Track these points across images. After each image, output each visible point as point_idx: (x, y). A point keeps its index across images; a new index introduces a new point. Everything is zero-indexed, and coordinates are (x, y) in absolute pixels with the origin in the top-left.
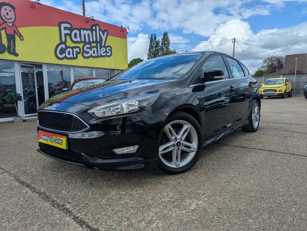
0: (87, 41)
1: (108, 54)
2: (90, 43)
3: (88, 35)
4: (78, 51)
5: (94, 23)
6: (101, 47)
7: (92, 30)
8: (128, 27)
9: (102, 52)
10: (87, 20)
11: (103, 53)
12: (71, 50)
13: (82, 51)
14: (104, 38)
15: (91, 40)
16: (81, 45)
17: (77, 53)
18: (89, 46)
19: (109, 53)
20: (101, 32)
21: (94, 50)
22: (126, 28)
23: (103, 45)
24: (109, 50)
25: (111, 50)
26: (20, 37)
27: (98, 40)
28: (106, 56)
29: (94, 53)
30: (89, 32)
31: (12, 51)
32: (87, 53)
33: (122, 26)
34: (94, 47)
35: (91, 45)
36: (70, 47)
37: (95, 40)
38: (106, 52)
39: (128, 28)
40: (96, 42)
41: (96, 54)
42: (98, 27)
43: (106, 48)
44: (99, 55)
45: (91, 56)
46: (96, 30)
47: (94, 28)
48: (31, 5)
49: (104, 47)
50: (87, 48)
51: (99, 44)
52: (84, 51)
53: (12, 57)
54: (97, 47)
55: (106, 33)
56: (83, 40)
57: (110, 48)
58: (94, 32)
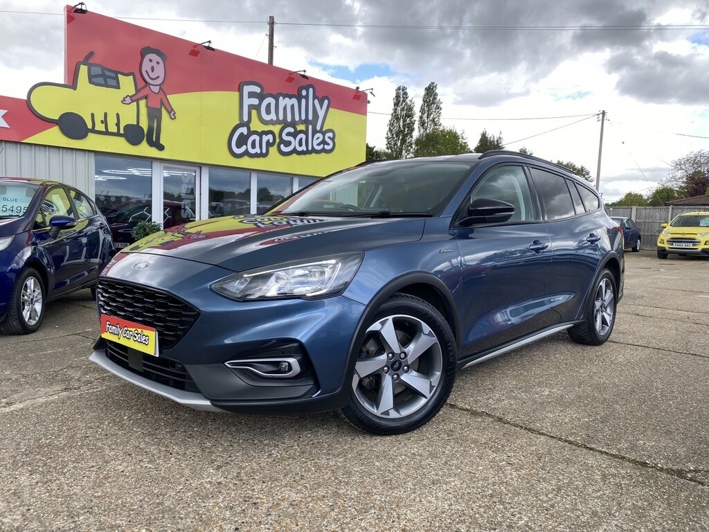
0: (289, 119)
1: (327, 147)
2: (293, 124)
3: (292, 106)
4: (271, 141)
5: (305, 82)
6: (315, 132)
7: (299, 98)
8: (371, 91)
9: (316, 142)
10: (292, 76)
11: (318, 145)
12: (256, 138)
13: (278, 140)
14: (321, 113)
15: (297, 119)
16: (276, 129)
17: (269, 144)
18: (291, 130)
19: (328, 144)
20: (316, 101)
21: (301, 139)
22: (368, 92)
23: (318, 128)
24: (329, 138)
25: (333, 139)
26: (169, 113)
27: (310, 117)
28: (323, 150)
29: (300, 144)
30: (294, 101)
31: (154, 140)
32: (288, 144)
33: (358, 88)
34: (301, 132)
35: (295, 129)
36: (255, 133)
37: (303, 117)
38: (324, 142)
39: (371, 93)
40: (306, 122)
41: (304, 148)
42: (311, 90)
43: (324, 134)
44: (310, 148)
45: (294, 151)
46: (307, 97)
47: (304, 93)
48: (192, 50)
49: (321, 131)
50: (288, 134)
51: (310, 127)
52: (282, 141)
53: (153, 152)
54: (306, 133)
55: (326, 102)
56: (281, 117)
57: (331, 135)
58: (303, 101)
